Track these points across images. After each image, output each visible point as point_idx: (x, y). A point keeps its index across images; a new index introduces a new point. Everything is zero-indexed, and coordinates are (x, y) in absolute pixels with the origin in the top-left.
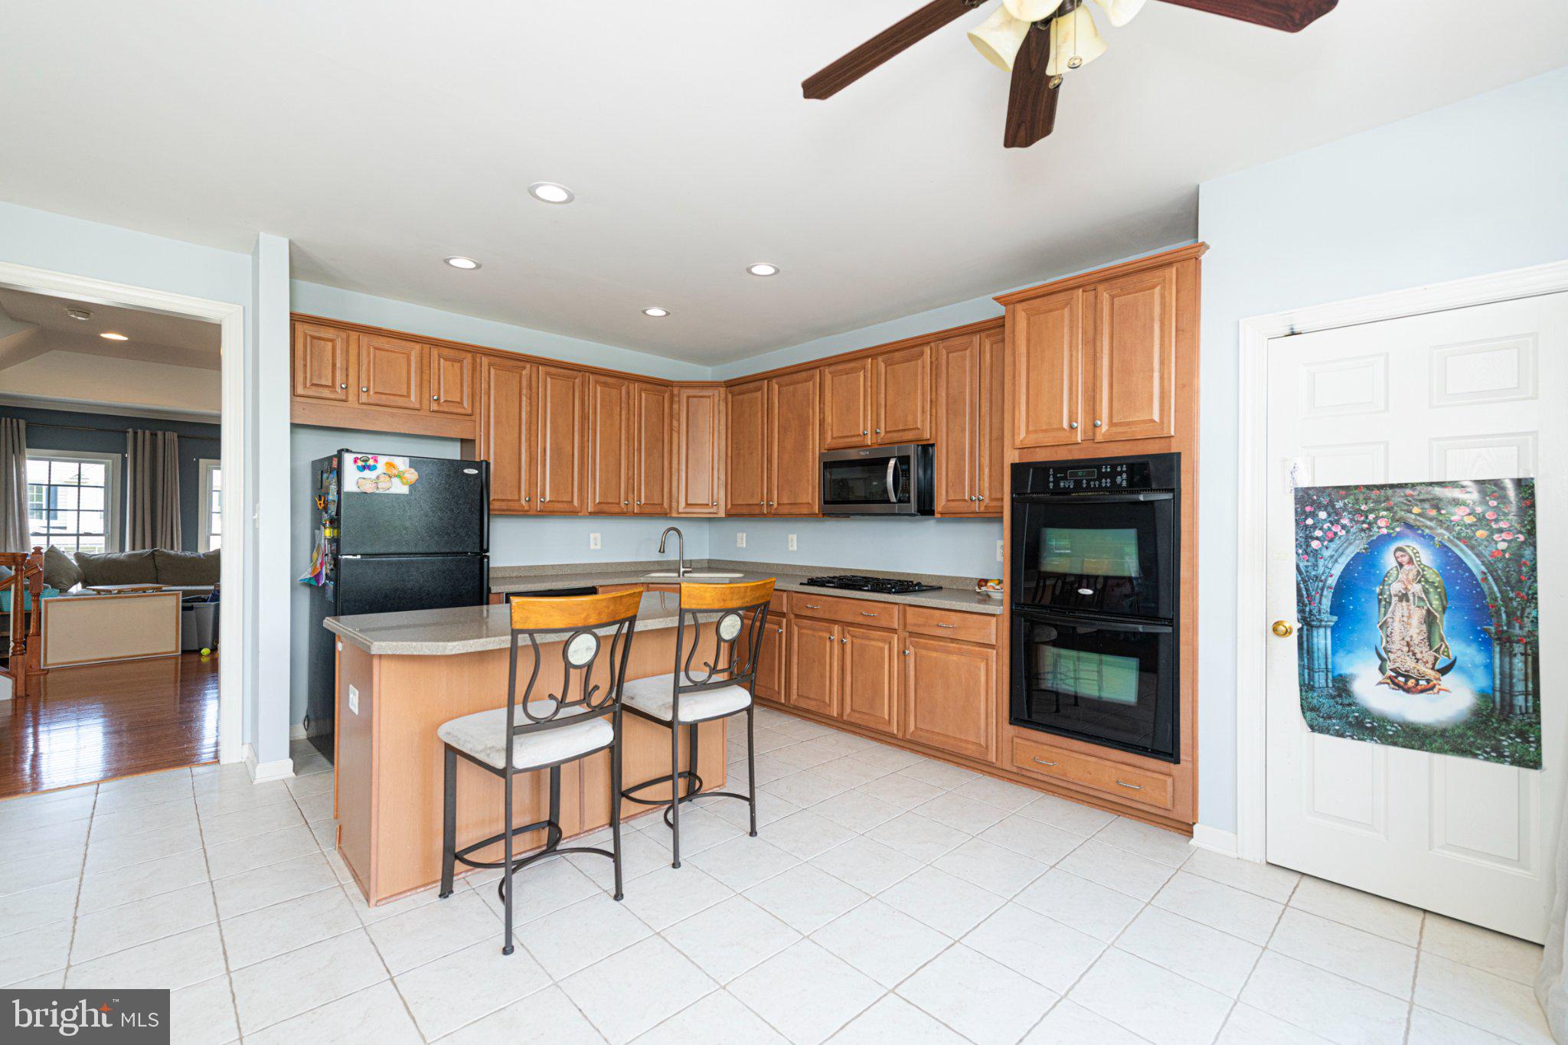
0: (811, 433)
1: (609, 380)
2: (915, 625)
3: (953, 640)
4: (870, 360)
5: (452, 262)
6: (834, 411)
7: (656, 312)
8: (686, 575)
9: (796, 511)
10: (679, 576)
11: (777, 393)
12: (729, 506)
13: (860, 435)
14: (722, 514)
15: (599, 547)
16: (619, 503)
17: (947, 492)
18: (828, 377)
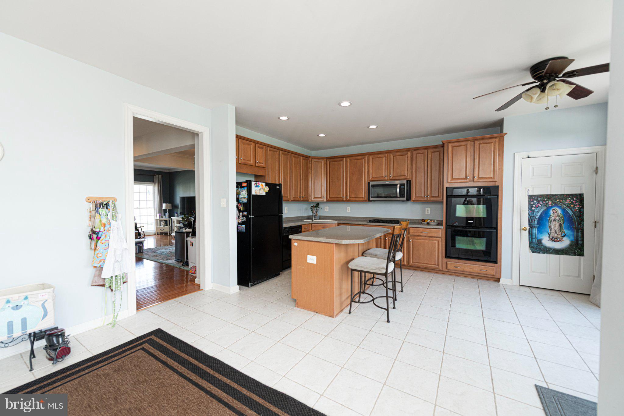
0: (364, 175)
1: (296, 156)
2: (413, 233)
3: (425, 236)
4: (387, 154)
5: (281, 118)
6: (373, 169)
7: (322, 135)
8: (315, 221)
9: (357, 199)
10: (312, 221)
11: (349, 162)
12: (328, 198)
13: (383, 177)
14: (325, 201)
15: (287, 212)
16: (298, 197)
17: (416, 194)
18: (371, 158)
